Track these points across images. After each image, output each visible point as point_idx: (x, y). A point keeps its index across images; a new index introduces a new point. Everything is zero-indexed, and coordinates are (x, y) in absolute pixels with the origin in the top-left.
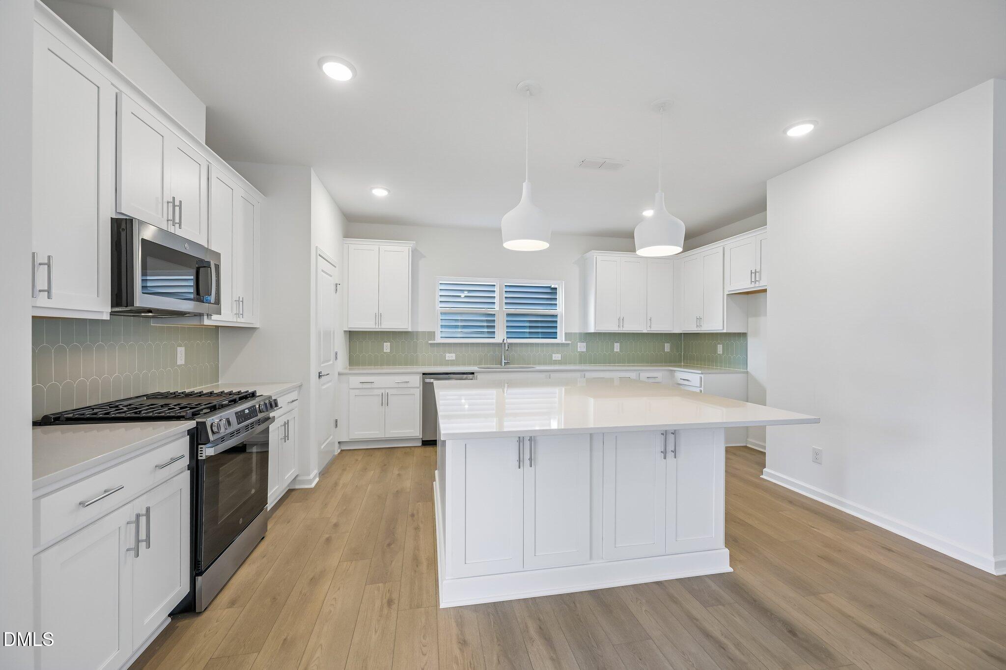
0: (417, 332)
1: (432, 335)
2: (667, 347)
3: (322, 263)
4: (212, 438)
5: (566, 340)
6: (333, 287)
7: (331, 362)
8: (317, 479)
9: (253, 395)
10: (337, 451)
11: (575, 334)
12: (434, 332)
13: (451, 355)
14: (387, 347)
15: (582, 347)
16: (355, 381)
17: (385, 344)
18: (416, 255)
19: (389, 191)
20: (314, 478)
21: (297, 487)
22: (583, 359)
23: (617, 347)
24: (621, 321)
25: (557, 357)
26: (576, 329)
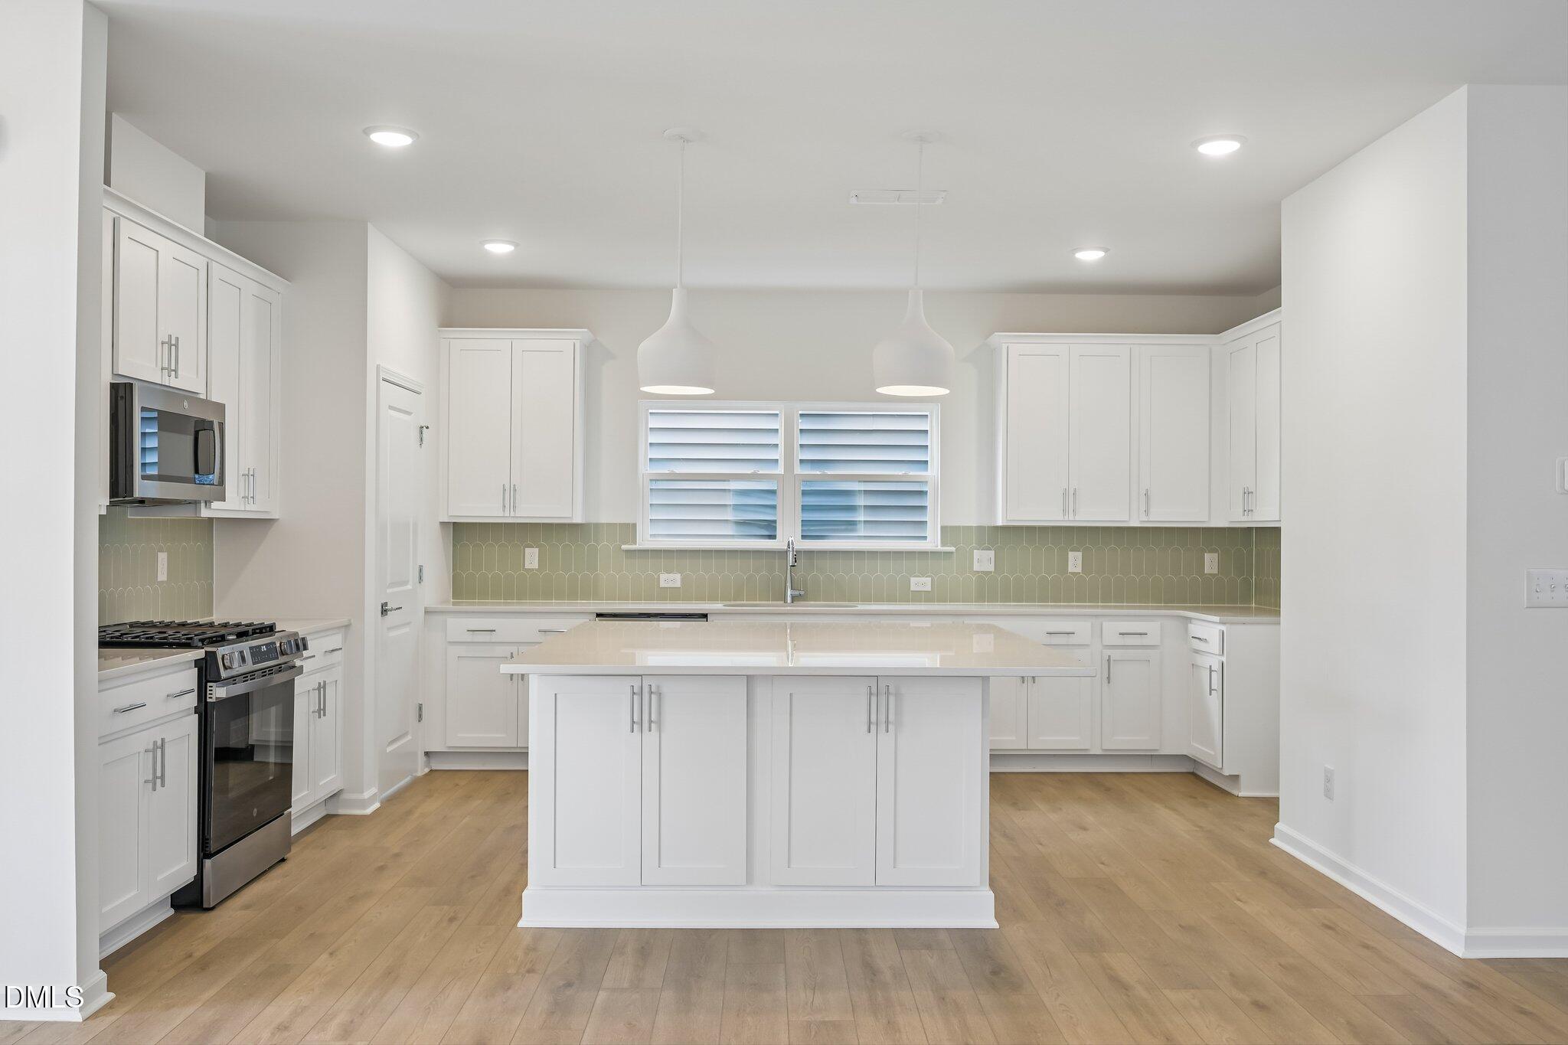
0: (597, 526)
1: (629, 530)
2: (1211, 563)
3: (389, 392)
4: (224, 674)
5: (943, 544)
6: (416, 433)
7: (409, 587)
8: (377, 805)
9: (271, 629)
10: (421, 770)
11: (969, 528)
12: (634, 525)
13: (671, 576)
14: (532, 558)
15: (983, 560)
16: (458, 626)
17: (527, 550)
18: (592, 358)
19: (516, 245)
20: (372, 799)
21: (341, 812)
22: (988, 590)
23: (1075, 561)
24: (1069, 497)
25: (921, 583)
26: (970, 518)
